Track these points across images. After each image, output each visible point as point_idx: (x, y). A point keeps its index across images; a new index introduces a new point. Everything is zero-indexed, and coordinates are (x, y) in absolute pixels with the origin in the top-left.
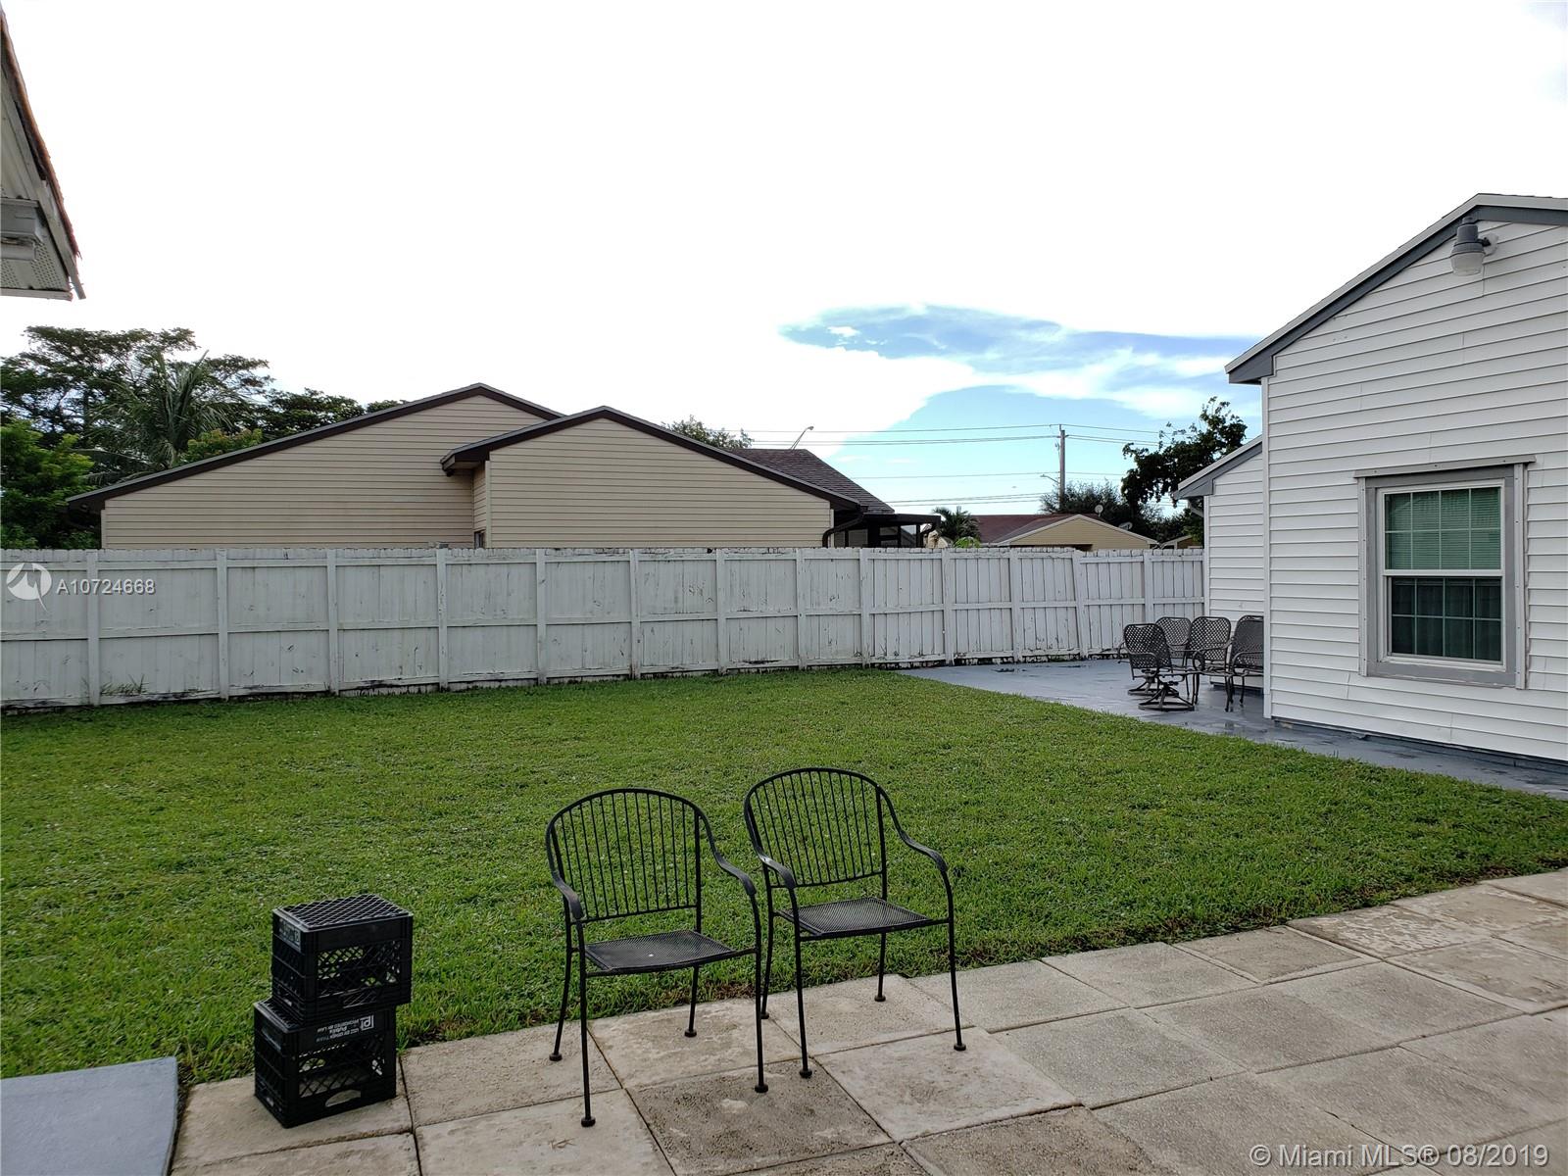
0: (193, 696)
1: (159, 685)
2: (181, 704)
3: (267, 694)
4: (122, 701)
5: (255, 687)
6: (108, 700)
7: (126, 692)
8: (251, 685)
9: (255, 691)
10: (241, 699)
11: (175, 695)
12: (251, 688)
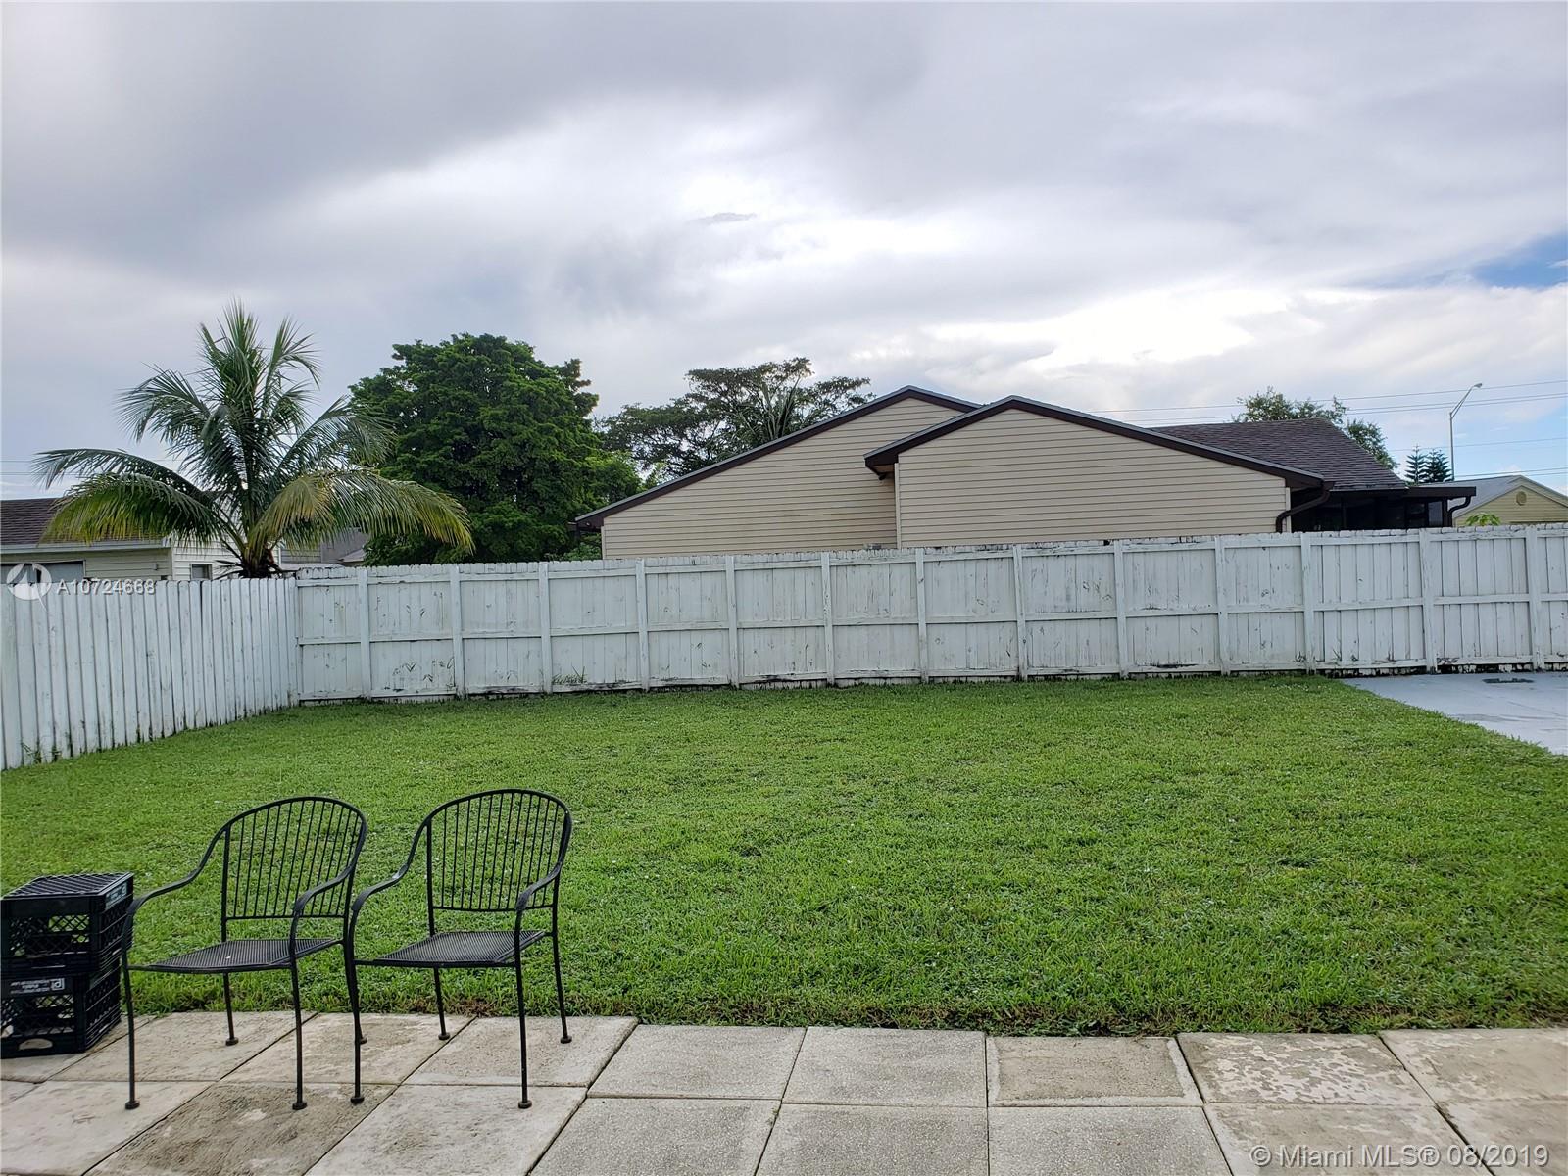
0: (622, 687)
1: (597, 677)
2: (613, 694)
3: (681, 686)
4: (569, 690)
5: (671, 680)
6: (558, 689)
7: (572, 682)
8: (668, 677)
9: (670, 683)
10: (660, 689)
11: (608, 685)
12: (667, 680)
